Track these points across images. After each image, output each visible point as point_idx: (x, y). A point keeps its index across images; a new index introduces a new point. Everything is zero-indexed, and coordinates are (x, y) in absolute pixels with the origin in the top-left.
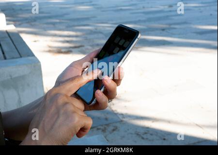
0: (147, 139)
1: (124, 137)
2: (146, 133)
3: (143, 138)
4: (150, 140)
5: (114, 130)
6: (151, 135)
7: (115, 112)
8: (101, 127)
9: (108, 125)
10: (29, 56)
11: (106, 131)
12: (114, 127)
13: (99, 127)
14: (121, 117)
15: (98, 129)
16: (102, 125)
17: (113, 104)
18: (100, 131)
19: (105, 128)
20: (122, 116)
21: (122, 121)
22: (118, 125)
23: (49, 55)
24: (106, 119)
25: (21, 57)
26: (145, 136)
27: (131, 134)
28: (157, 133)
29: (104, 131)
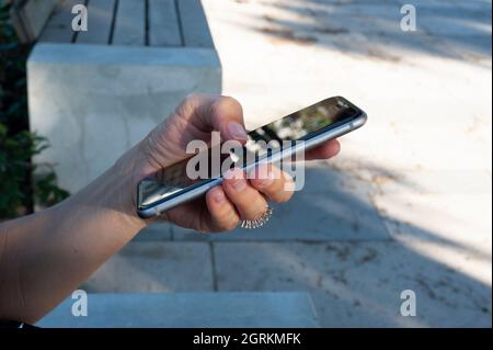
0: (442, 299)
1: (386, 281)
2: (442, 284)
3: (432, 295)
4: (448, 304)
5: (367, 259)
6: (456, 291)
7: (382, 214)
8: (339, 246)
9: (354, 242)
10: (201, 45)
11: (349, 257)
12: (370, 250)
13: (333, 244)
14: (391, 230)
15: (330, 248)
16: (341, 241)
17: (382, 193)
18: (334, 254)
19: (347, 250)
20: (395, 227)
21: (391, 240)
22: (380, 248)
23: (263, 40)
24: (356, 227)
25: (183, 44)
26: (437, 291)
27: (407, 278)
28: (471, 289)
29: (343, 255)
